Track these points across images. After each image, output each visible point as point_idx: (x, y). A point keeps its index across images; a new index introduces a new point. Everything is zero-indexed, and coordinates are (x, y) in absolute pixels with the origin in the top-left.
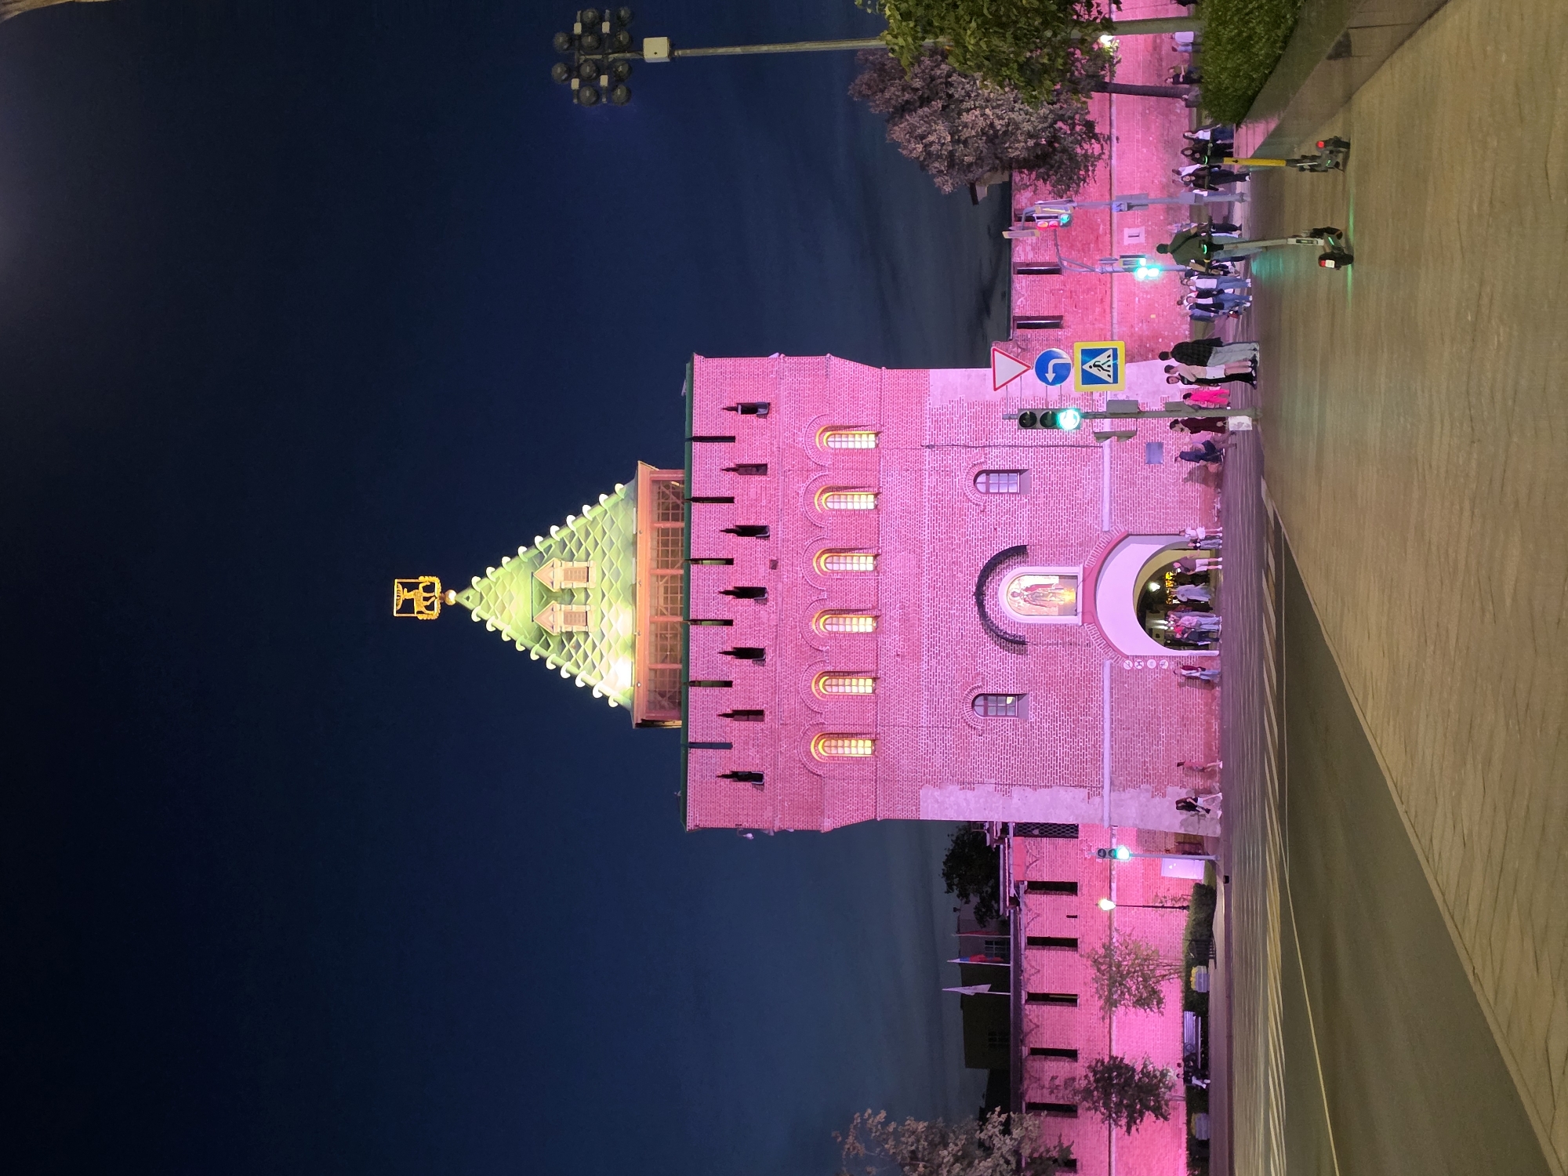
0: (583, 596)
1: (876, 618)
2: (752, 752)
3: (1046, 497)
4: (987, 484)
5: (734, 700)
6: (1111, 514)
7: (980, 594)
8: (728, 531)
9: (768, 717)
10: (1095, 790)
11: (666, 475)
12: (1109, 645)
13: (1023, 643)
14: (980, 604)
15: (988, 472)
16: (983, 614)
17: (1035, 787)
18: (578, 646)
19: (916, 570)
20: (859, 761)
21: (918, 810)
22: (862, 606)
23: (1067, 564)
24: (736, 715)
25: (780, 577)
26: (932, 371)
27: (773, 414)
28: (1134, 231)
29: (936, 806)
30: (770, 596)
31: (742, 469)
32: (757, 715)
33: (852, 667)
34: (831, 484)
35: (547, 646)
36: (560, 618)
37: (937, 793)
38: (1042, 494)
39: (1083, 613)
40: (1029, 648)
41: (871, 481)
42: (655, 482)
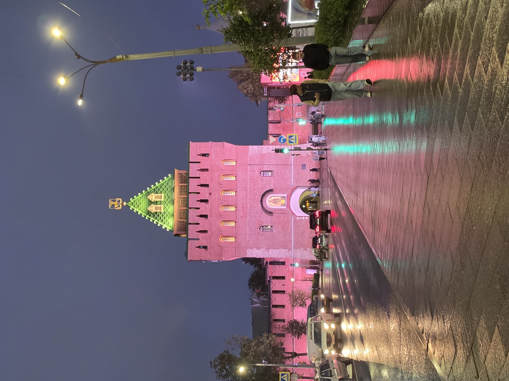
0: (160, 203)
1: (236, 207)
2: (204, 241)
3: (278, 177)
4: (263, 174)
5: (200, 228)
6: (293, 181)
7: (261, 201)
8: (199, 185)
9: (208, 232)
10: (290, 249)
11: (181, 172)
12: (293, 214)
13: (272, 213)
14: (262, 204)
15: (263, 171)
16: (262, 206)
17: (275, 249)
18: (158, 216)
19: (246, 195)
20: (232, 243)
21: (246, 255)
22: (232, 204)
23: (283, 194)
24: (200, 232)
25: (211, 197)
26: (250, 146)
27: (210, 156)
28: (299, 113)
29: (251, 254)
30: (209, 202)
31: (202, 170)
32: (206, 232)
33: (230, 220)
34: (224, 174)
35: (150, 216)
36: (154, 208)
37: (251, 251)
38: (277, 177)
39: (287, 206)
40: (274, 214)
41: (235, 173)
42: (179, 174)
